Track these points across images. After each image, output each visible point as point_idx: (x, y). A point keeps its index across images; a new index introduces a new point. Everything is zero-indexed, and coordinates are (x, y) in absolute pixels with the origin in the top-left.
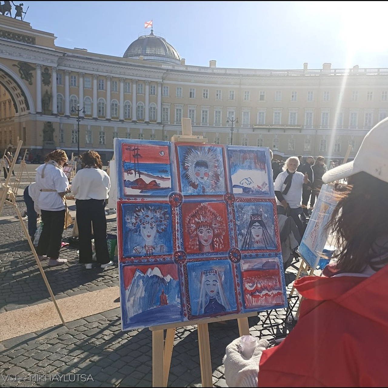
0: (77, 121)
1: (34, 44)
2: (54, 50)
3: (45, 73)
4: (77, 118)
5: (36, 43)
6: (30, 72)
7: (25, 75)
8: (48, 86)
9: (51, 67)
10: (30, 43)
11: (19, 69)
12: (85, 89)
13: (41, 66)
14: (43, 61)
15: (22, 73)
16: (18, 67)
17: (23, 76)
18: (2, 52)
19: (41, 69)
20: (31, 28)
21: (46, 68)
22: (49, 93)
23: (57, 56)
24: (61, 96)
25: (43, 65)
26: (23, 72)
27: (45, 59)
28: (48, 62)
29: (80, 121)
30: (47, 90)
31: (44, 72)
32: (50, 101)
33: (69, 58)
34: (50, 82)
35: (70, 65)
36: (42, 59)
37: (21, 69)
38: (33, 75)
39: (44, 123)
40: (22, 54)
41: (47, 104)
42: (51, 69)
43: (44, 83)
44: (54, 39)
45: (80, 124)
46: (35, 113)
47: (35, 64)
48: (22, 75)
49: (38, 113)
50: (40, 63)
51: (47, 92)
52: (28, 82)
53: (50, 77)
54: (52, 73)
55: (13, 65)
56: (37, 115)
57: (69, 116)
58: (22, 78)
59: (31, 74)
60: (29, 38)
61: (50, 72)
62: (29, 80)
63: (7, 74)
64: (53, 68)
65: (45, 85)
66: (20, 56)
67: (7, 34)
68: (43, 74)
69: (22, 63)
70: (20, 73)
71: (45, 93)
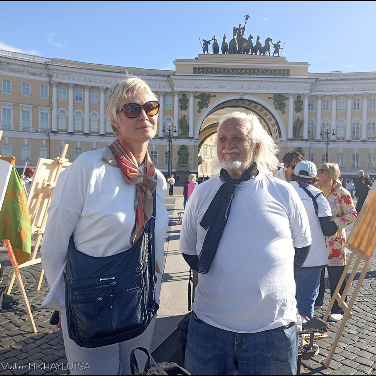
0: (326, 144)
1: (288, 75)
2: (307, 77)
4: (326, 141)
5: (291, 75)
6: (283, 102)
7: (279, 106)
8: (300, 113)
9: (304, 94)
10: (285, 75)
12: (338, 111)
13: (293, 95)
14: (296, 89)
15: (277, 104)
16: (273, 99)
17: (277, 106)
18: (260, 88)
19: (294, 98)
20: (287, 62)
21: (299, 96)
22: (300, 119)
23: (310, 82)
24: (313, 121)
25: (296, 94)
26: (277, 103)
27: (298, 87)
28: (301, 90)
29: (329, 144)
30: (298, 117)
31: (297, 100)
32: (301, 127)
33: (321, 83)
34: (302, 109)
35: (322, 89)
36: (295, 88)
37: (275, 100)
38: (286, 104)
39: (295, 149)
40: (277, 87)
41: (298, 130)
42: (304, 96)
43: (295, 111)
44: (308, 67)
45: (328, 147)
46: (286, 140)
47: (289, 94)
48: (276, 106)
49: (289, 140)
50: (292, 92)
51: (298, 119)
52: (281, 112)
53: (302, 104)
54: (304, 100)
55: (269, 98)
56: (288, 142)
57: (320, 140)
58: (276, 108)
59: (285, 103)
60: (284, 71)
61: (302, 99)
62: (283, 110)
63: (263, 107)
64: (306, 95)
65: (297, 112)
66: (275, 88)
67: (265, 72)
68: (295, 102)
69: (277, 95)
70: (275, 104)
71: (297, 120)
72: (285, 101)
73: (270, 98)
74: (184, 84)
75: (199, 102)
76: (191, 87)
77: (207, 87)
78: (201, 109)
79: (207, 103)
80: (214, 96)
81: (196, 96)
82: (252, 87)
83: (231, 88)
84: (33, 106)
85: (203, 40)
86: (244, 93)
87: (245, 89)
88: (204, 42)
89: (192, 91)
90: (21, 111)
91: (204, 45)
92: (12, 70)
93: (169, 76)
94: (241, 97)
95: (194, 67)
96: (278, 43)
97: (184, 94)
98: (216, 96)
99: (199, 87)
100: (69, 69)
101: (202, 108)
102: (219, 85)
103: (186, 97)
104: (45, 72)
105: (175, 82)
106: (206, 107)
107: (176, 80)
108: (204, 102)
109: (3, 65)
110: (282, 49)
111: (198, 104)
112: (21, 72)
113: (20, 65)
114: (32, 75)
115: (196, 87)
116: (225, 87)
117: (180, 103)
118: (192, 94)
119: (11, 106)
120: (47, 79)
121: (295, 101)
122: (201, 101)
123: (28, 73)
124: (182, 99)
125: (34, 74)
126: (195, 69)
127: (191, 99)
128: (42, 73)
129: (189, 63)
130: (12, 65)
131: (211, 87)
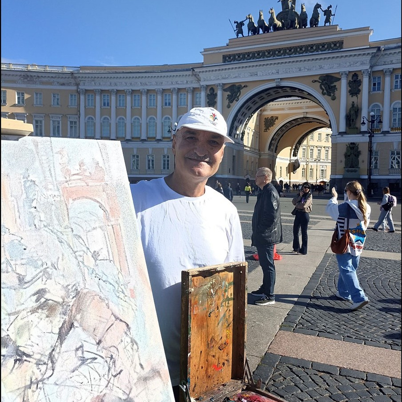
1: (342, 48)
3: (352, 82)
5: (344, 46)
6: (333, 85)
7: (327, 91)
8: (357, 96)
9: (361, 71)
10: (335, 49)
11: (320, 84)
14: (350, 66)
15: (324, 88)
16: (319, 82)
17: (325, 91)
19: (347, 77)
21: (355, 74)
22: (355, 106)
23: (368, 54)
24: (379, 107)
25: (349, 72)
26: (324, 86)
27: (352, 63)
28: (356, 66)
30: (353, 102)
31: (352, 80)
32: (357, 116)
33: (388, 52)
34: (359, 91)
35: (392, 61)
36: (348, 64)
37: (322, 84)
38: (336, 87)
39: (347, 145)
40: (323, 66)
42: (362, 74)
43: (350, 94)
46: (337, 134)
47: (339, 73)
48: (323, 90)
49: (340, 133)
50: (344, 71)
52: (330, 97)
53: (360, 85)
54: (363, 79)
55: (313, 82)
57: (389, 131)
58: (323, 94)
59: (335, 86)
60: (336, 43)
61: (359, 78)
62: (332, 95)
64: (364, 72)
65: (352, 96)
66: (321, 68)
67: (309, 48)
68: (350, 84)
69: (324, 76)
70: (321, 88)
71: (351, 106)
72: (335, 84)
73: (315, 81)
74: (210, 77)
75: (228, 95)
76: (219, 79)
77: (236, 77)
78: (230, 104)
79: (238, 95)
80: (244, 86)
81: (225, 89)
82: (291, 70)
83: (264, 74)
84: (62, 115)
85: (235, 22)
86: (281, 79)
87: (282, 74)
88: (236, 24)
89: (220, 84)
90: (51, 122)
91: (237, 27)
92: (42, 83)
93: (193, 69)
94: (278, 84)
95: (223, 55)
96: (329, 8)
97: (212, 88)
98: (247, 87)
99: (227, 78)
100: (94, 76)
101: (232, 102)
102: (250, 73)
103: (214, 92)
104: (72, 81)
105: (201, 75)
106: (237, 101)
107: (201, 73)
108: (234, 94)
109: (34, 79)
110: (334, 15)
111: (227, 98)
112: (51, 84)
113: (48, 77)
114: (62, 85)
115: (223, 78)
116: (257, 75)
117: (208, 99)
118: (219, 88)
119: (42, 117)
120: (75, 88)
121: (350, 81)
122: (230, 94)
123: (57, 84)
124: (209, 93)
125: (63, 84)
126: (225, 57)
127: (219, 93)
128: (70, 83)
129: (217, 51)
130: (42, 78)
131: (241, 77)
